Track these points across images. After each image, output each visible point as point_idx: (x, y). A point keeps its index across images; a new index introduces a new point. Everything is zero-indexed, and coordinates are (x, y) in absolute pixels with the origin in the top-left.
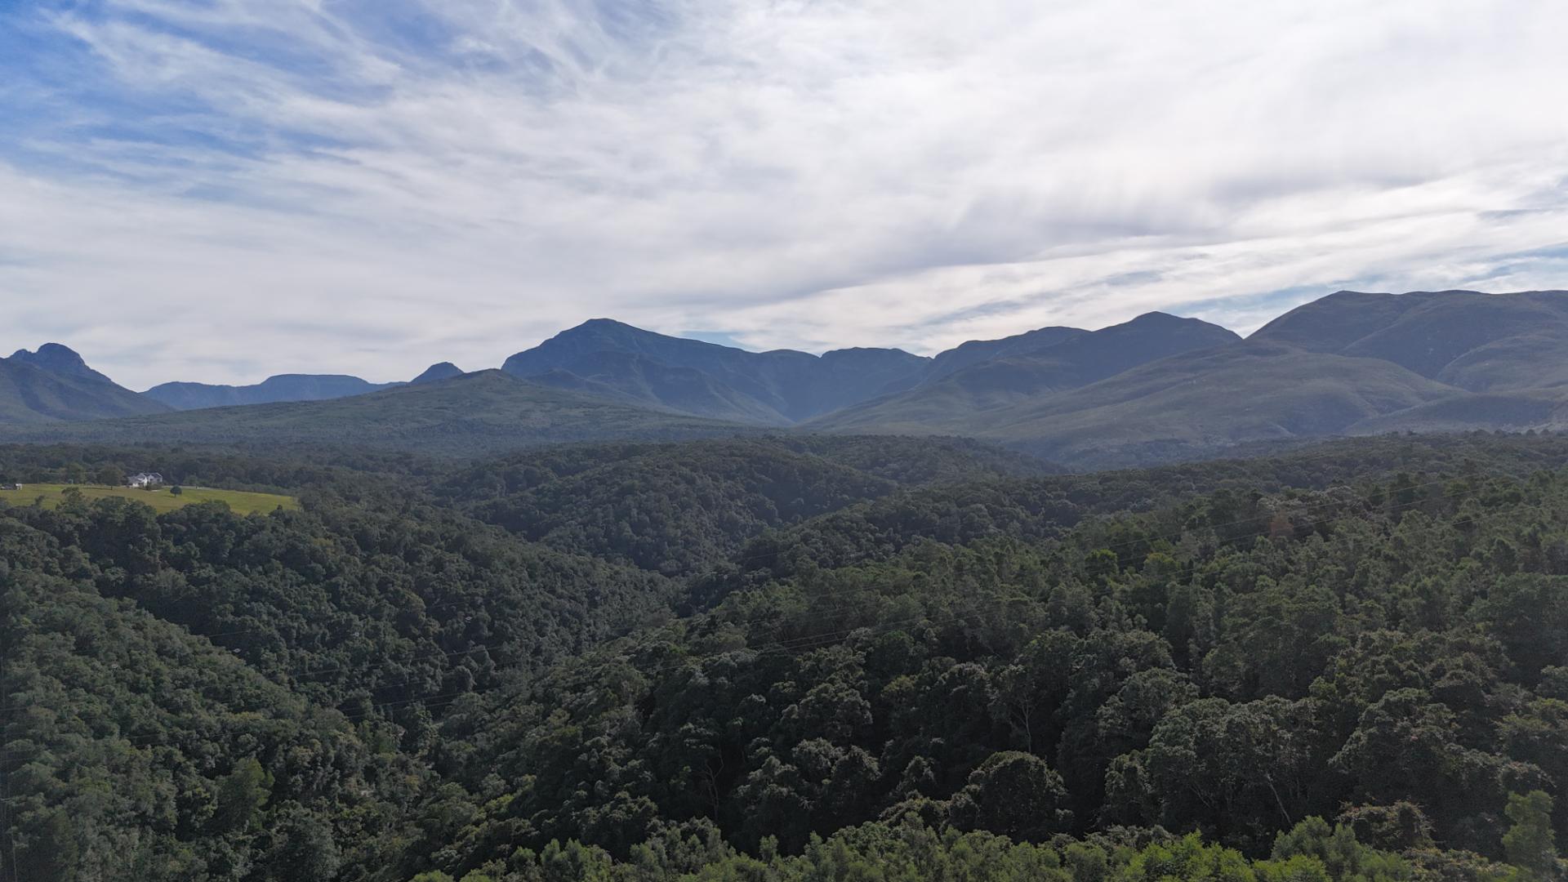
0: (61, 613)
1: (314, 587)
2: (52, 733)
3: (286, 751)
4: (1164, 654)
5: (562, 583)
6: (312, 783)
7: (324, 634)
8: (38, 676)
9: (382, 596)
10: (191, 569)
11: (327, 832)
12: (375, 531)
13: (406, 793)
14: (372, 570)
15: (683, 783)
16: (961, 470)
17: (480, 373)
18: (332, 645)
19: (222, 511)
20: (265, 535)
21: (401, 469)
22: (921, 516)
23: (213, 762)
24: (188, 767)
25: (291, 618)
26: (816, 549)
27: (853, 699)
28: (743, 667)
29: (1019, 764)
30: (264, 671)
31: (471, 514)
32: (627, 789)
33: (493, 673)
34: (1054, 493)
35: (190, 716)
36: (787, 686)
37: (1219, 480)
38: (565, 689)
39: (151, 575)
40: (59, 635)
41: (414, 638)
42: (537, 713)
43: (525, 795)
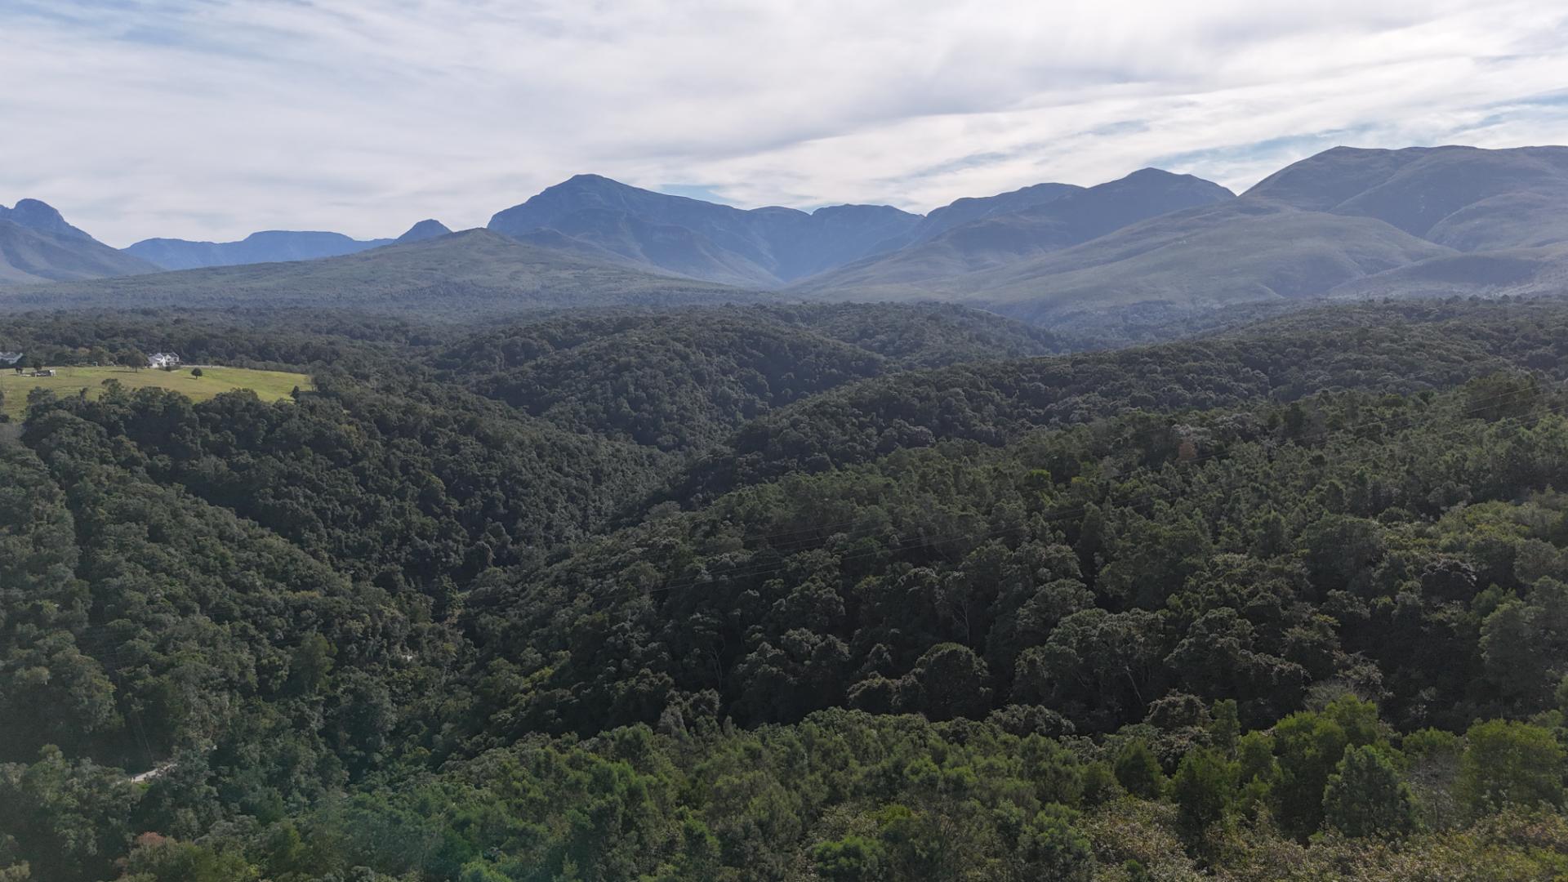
0: (133, 503)
1: (343, 470)
2: (146, 613)
3: (341, 624)
4: (1074, 565)
5: (568, 462)
6: (365, 650)
7: (356, 515)
8: (124, 563)
9: (405, 478)
10: (230, 456)
11: (385, 693)
12: (393, 416)
13: (446, 658)
14: (394, 453)
15: (694, 662)
16: (947, 341)
17: (467, 232)
18: (363, 524)
19: (250, 400)
20: (294, 423)
21: (399, 338)
22: (902, 400)
23: (281, 634)
24: (262, 639)
25: (326, 500)
26: (804, 434)
27: (830, 596)
28: (740, 565)
29: (953, 653)
30: (306, 549)
31: (474, 389)
32: (649, 667)
33: (510, 546)
34: (1029, 375)
35: (258, 595)
36: (777, 583)
37: (1183, 363)
38: (586, 575)
39: (195, 462)
40: (134, 525)
41: (437, 516)
42: (563, 594)
43: (563, 669)
